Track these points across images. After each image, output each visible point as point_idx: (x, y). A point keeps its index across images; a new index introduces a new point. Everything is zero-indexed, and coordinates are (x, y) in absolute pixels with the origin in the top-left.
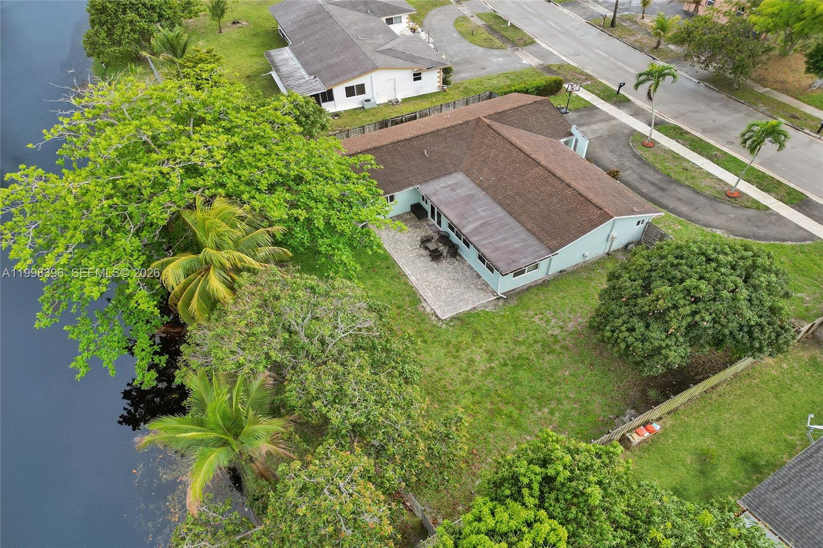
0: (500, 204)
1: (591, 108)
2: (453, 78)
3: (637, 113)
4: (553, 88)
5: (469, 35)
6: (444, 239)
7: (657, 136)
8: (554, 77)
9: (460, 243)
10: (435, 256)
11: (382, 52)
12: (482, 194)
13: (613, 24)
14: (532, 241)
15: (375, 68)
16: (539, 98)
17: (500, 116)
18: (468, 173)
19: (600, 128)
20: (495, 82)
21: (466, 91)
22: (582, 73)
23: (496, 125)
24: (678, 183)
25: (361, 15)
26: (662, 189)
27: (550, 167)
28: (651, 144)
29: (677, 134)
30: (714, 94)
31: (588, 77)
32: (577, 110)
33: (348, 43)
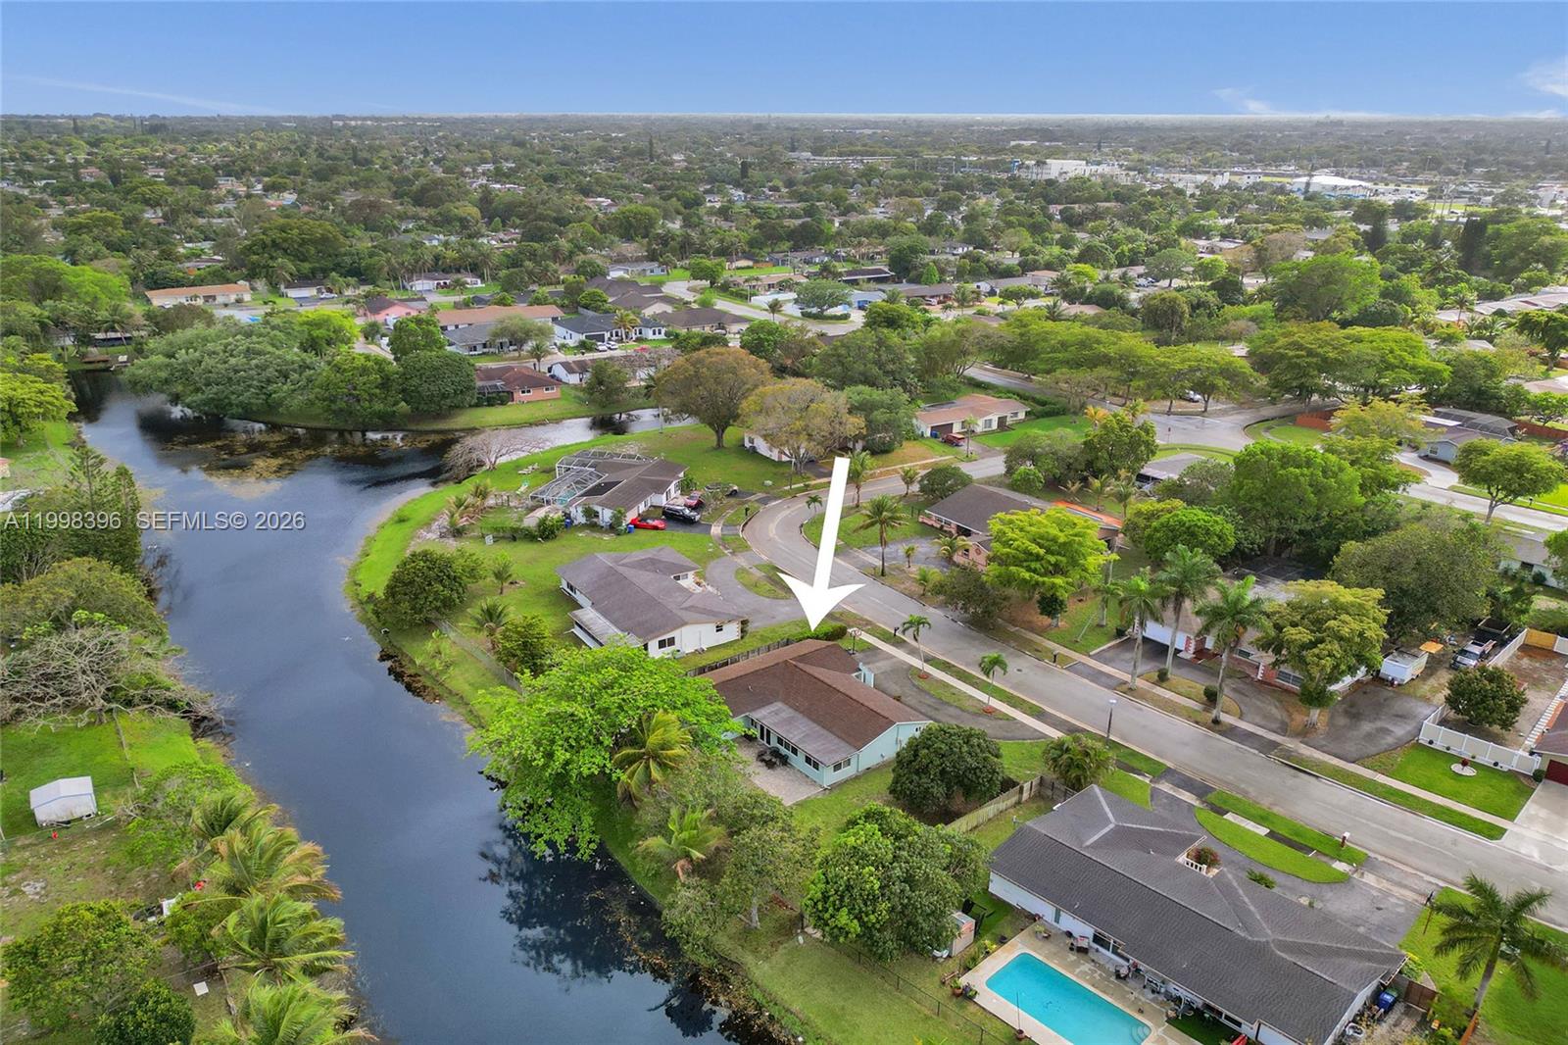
0: (814, 721)
1: (874, 649)
2: (750, 628)
3: (913, 652)
4: (839, 634)
5: (753, 586)
6: (776, 753)
7: (929, 669)
8: (839, 624)
9: (789, 753)
10: (770, 765)
11: (686, 609)
12: (800, 716)
13: (883, 574)
14: (843, 744)
15: (684, 624)
16: (830, 643)
17: (802, 658)
18: (785, 701)
19: (883, 665)
20: (787, 629)
21: (763, 638)
22: (862, 619)
23: (801, 665)
24: (948, 704)
25: (652, 575)
26: (936, 709)
27: (848, 693)
28: (925, 676)
29: (946, 667)
30: (974, 633)
31: (868, 623)
32: (863, 651)
33: (652, 603)
